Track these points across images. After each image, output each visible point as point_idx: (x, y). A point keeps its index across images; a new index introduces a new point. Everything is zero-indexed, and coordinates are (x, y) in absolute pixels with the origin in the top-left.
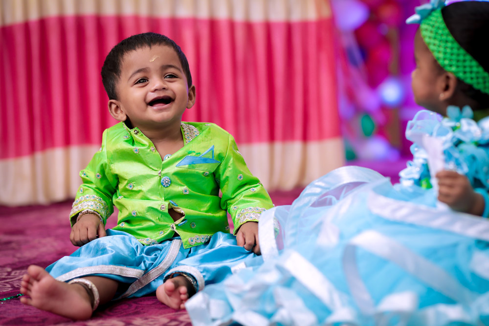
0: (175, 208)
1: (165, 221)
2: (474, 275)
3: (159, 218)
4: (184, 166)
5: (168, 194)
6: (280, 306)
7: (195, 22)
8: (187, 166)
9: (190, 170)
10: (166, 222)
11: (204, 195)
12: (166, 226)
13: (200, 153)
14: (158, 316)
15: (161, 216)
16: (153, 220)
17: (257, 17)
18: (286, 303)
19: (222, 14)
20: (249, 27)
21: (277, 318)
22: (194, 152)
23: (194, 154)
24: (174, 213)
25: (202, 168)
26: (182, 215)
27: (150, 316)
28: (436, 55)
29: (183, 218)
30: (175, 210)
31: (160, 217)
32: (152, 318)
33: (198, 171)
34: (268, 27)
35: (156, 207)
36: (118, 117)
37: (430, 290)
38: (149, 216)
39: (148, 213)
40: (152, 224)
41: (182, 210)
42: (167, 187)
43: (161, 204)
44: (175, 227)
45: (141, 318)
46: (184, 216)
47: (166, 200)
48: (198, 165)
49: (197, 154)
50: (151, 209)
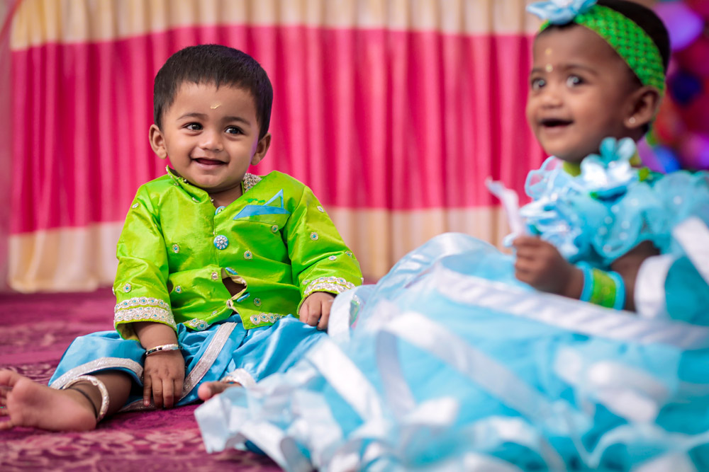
0: (234, 278)
1: (218, 296)
2: (554, 377)
3: (211, 293)
4: (244, 218)
5: (223, 260)
6: (296, 416)
7: (386, 34)
8: (248, 218)
9: (253, 223)
10: (221, 298)
11: (272, 261)
12: (221, 304)
13: (264, 201)
14: (185, 430)
15: (214, 290)
16: (203, 295)
17: (478, 27)
18: (306, 412)
19: (426, 24)
20: (465, 42)
21: (292, 431)
22: (256, 200)
23: (255, 203)
24: (231, 286)
25: (269, 221)
26: (243, 286)
27: (175, 430)
28: (631, 62)
29: (244, 291)
30: (234, 280)
31: (212, 290)
32: (176, 432)
33: (263, 224)
34: (493, 43)
35: (205, 276)
36: (157, 149)
37: (488, 396)
38: (197, 290)
39: (195, 287)
40: (202, 301)
41: (242, 279)
42: (222, 249)
43: (212, 272)
44: (232, 304)
45: (162, 431)
46: (245, 287)
47: (220, 267)
48: (263, 216)
49: (261, 202)
50: (199, 281)
